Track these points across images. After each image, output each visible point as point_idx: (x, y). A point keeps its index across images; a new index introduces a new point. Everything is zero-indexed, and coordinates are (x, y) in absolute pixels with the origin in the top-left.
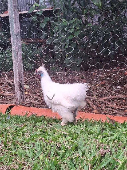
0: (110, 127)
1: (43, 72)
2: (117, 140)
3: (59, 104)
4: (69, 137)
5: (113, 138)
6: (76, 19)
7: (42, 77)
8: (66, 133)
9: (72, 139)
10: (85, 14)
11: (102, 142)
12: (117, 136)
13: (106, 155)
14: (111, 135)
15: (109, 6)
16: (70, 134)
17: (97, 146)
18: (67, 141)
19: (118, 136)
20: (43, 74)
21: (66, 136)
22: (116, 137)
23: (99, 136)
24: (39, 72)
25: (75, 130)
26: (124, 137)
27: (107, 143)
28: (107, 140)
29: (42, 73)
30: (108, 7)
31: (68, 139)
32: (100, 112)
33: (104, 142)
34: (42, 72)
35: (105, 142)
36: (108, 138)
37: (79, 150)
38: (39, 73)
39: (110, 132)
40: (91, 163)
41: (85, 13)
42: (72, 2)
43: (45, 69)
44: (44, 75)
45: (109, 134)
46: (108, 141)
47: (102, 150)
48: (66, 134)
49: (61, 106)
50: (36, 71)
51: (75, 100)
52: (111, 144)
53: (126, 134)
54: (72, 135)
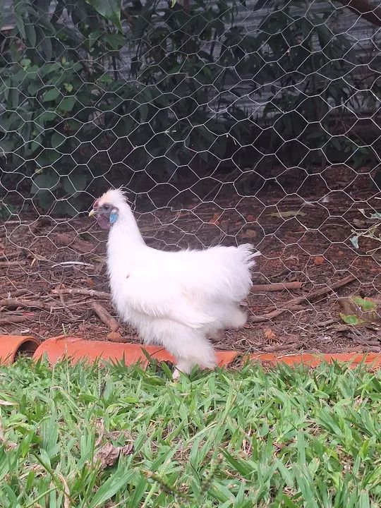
0: (146, 380)
1: (117, 209)
2: (162, 416)
3: (166, 317)
4: (20, 416)
5: (152, 410)
6: (64, 60)
7: (112, 225)
8: (11, 404)
9: (27, 422)
10: (92, 47)
11: (115, 425)
12: (163, 404)
13: (121, 463)
14: (148, 403)
15: (163, 24)
16: (23, 405)
17: (100, 438)
18: (10, 427)
19: (166, 404)
20: (116, 214)
21: (9, 413)
22: (160, 408)
23: (111, 409)
24: (106, 207)
25: (42, 393)
26: (183, 406)
27: (130, 429)
28: (132, 418)
29: (114, 211)
30: (160, 29)
31: (17, 421)
32: (127, 337)
33: (123, 424)
34: (113, 208)
35: (127, 426)
36: (137, 411)
37: (43, 453)
38: (105, 212)
39: (144, 394)
40: (72, 487)
41: (90, 44)
42: (52, 11)
43: (125, 198)
44: (119, 219)
45: (142, 400)
46: (134, 421)
47: (107, 449)
48: (10, 406)
49: (171, 322)
50: (97, 205)
51: (218, 300)
52: (143, 430)
53: (189, 399)
54: (27, 408)
